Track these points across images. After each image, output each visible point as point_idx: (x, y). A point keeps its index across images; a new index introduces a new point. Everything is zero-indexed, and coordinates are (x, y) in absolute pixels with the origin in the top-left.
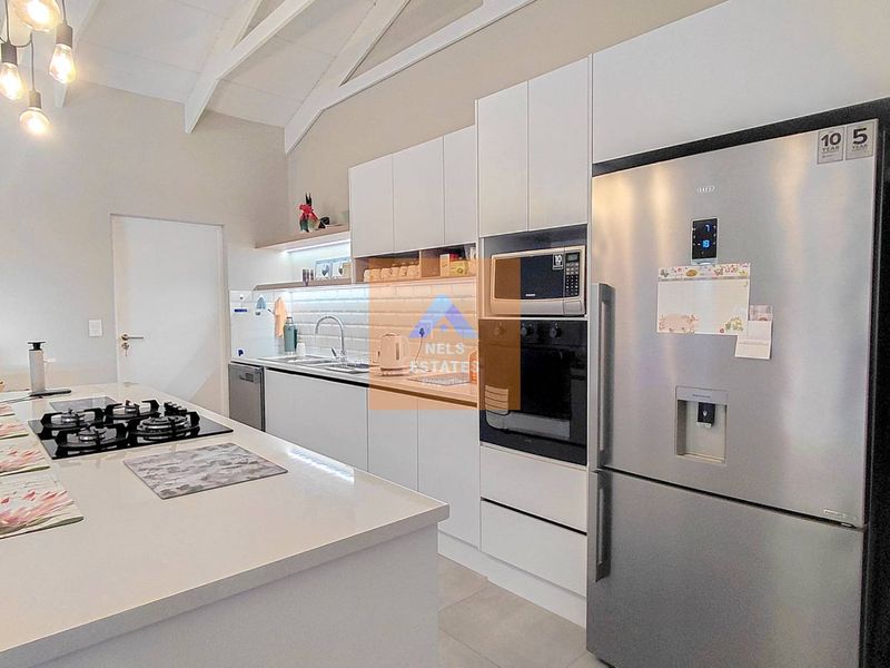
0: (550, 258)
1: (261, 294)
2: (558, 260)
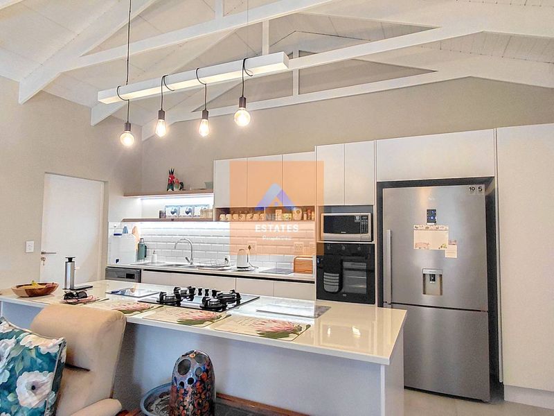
2: (357, 218)
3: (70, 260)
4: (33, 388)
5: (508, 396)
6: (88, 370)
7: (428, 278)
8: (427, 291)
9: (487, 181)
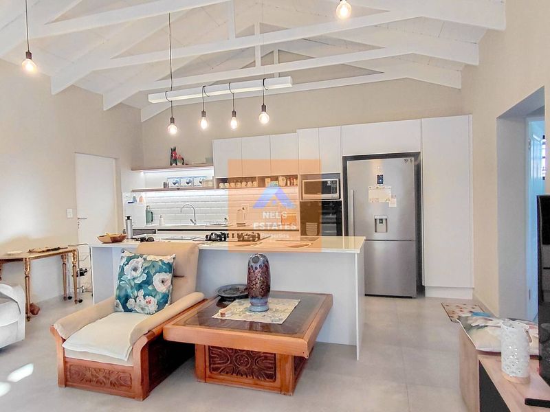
0: (326, 182)
1: (134, 194)
2: (329, 183)
3: (128, 218)
4: (163, 282)
5: (428, 293)
6: (183, 277)
7: (378, 222)
8: (378, 230)
9: (416, 155)
